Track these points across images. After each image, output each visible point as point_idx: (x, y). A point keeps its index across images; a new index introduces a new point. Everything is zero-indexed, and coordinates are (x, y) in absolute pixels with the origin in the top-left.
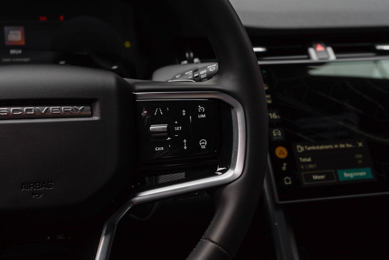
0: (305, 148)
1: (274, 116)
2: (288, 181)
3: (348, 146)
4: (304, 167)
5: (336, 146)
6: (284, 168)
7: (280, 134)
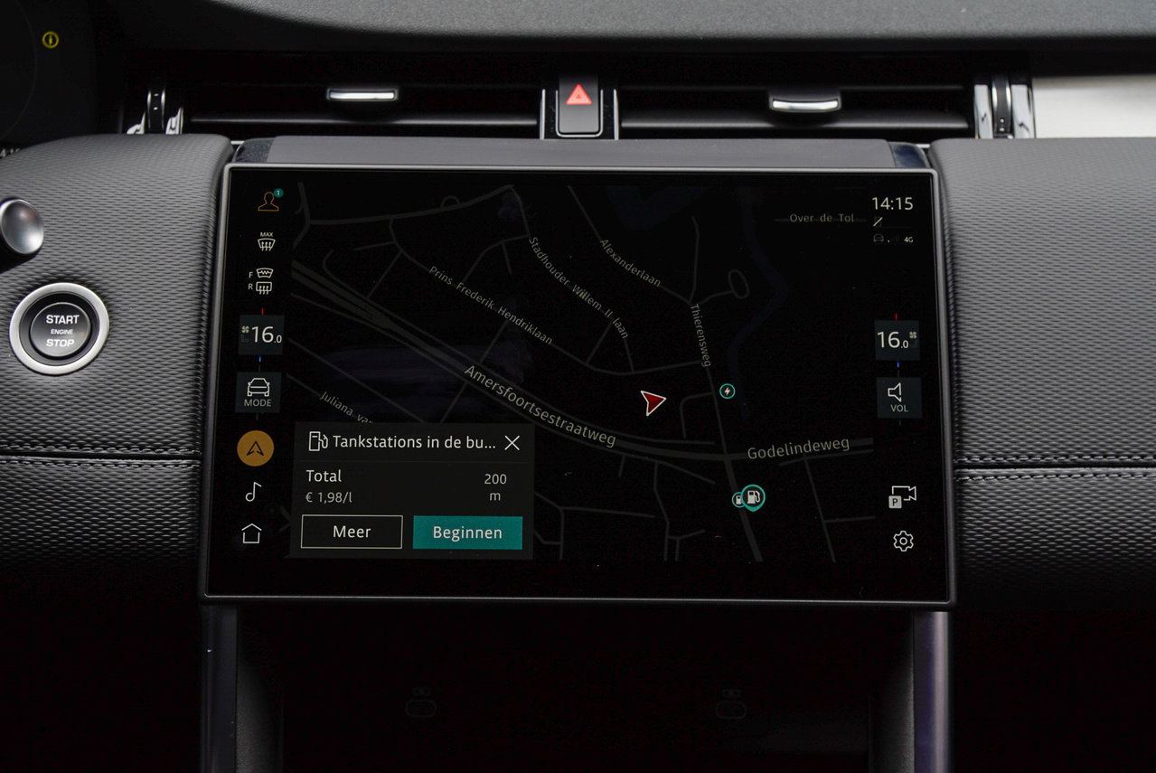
0: (332, 441)
1: (267, 335)
2: (250, 536)
3: (471, 443)
4: (315, 497)
5: (433, 443)
6: (251, 496)
7: (266, 394)
